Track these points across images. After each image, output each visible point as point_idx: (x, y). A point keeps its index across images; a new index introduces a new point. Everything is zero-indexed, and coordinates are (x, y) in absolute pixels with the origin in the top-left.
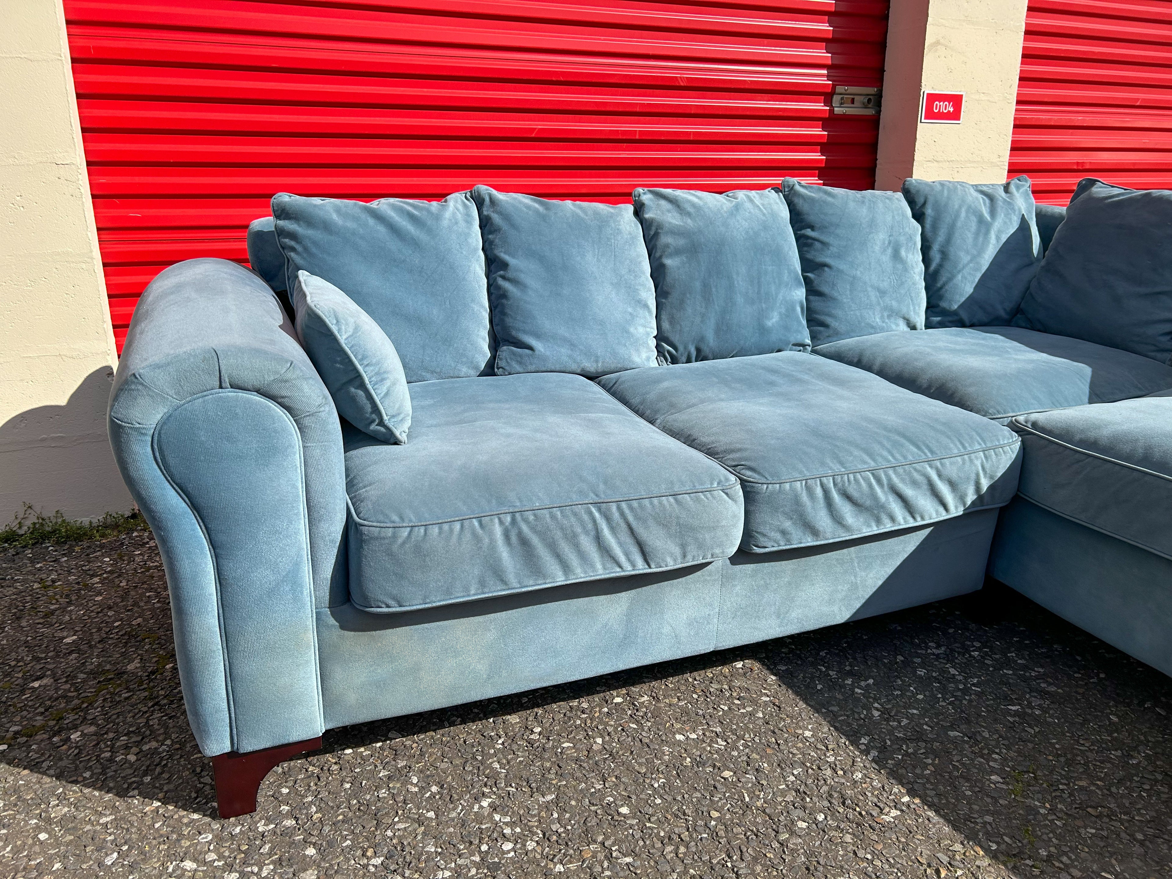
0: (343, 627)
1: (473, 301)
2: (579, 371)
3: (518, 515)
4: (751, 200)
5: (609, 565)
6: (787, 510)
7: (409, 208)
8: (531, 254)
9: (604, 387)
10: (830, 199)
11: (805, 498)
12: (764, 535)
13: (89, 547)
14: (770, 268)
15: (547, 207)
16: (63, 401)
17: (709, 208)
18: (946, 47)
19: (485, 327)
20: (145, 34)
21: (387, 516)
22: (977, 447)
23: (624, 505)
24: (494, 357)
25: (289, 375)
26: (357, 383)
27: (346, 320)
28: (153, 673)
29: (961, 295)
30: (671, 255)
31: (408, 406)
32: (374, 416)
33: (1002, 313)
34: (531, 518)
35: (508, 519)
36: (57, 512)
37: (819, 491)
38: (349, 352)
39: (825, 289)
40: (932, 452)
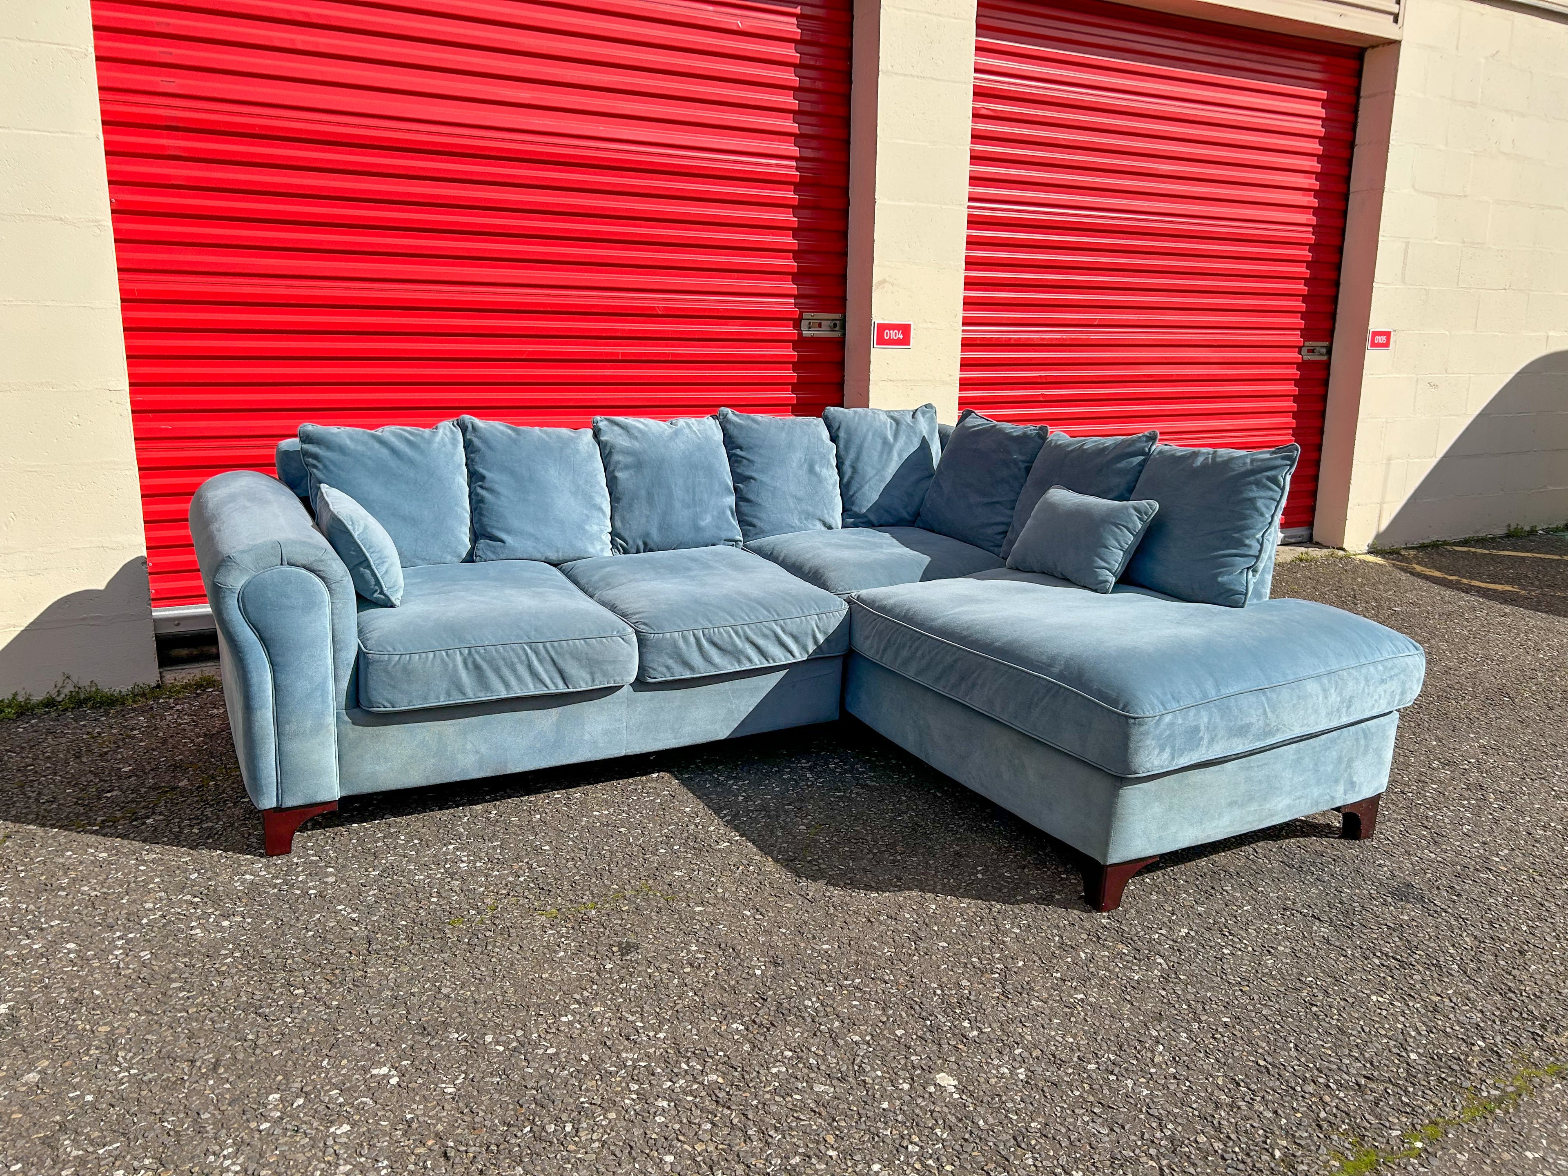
0: (354, 723)
1: (456, 505)
2: (543, 559)
3: (473, 649)
4: (689, 427)
5: (539, 685)
6: (669, 651)
7: (407, 435)
8: (504, 469)
9: (563, 571)
10: (755, 426)
11: (681, 643)
12: (655, 670)
13: (122, 710)
14: (703, 480)
15: (518, 433)
16: (102, 586)
17: (653, 433)
18: (892, 284)
19: (466, 525)
20: (180, 278)
21: (384, 648)
22: (813, 612)
23: (548, 645)
24: (473, 548)
25: (324, 557)
26: (365, 565)
27: (358, 522)
28: (199, 787)
29: (869, 501)
30: (621, 470)
31: (401, 582)
32: (376, 587)
33: (905, 515)
34: (482, 651)
35: (466, 651)
36: (92, 682)
37: (692, 639)
38: (359, 542)
39: (751, 496)
40: (778, 614)
